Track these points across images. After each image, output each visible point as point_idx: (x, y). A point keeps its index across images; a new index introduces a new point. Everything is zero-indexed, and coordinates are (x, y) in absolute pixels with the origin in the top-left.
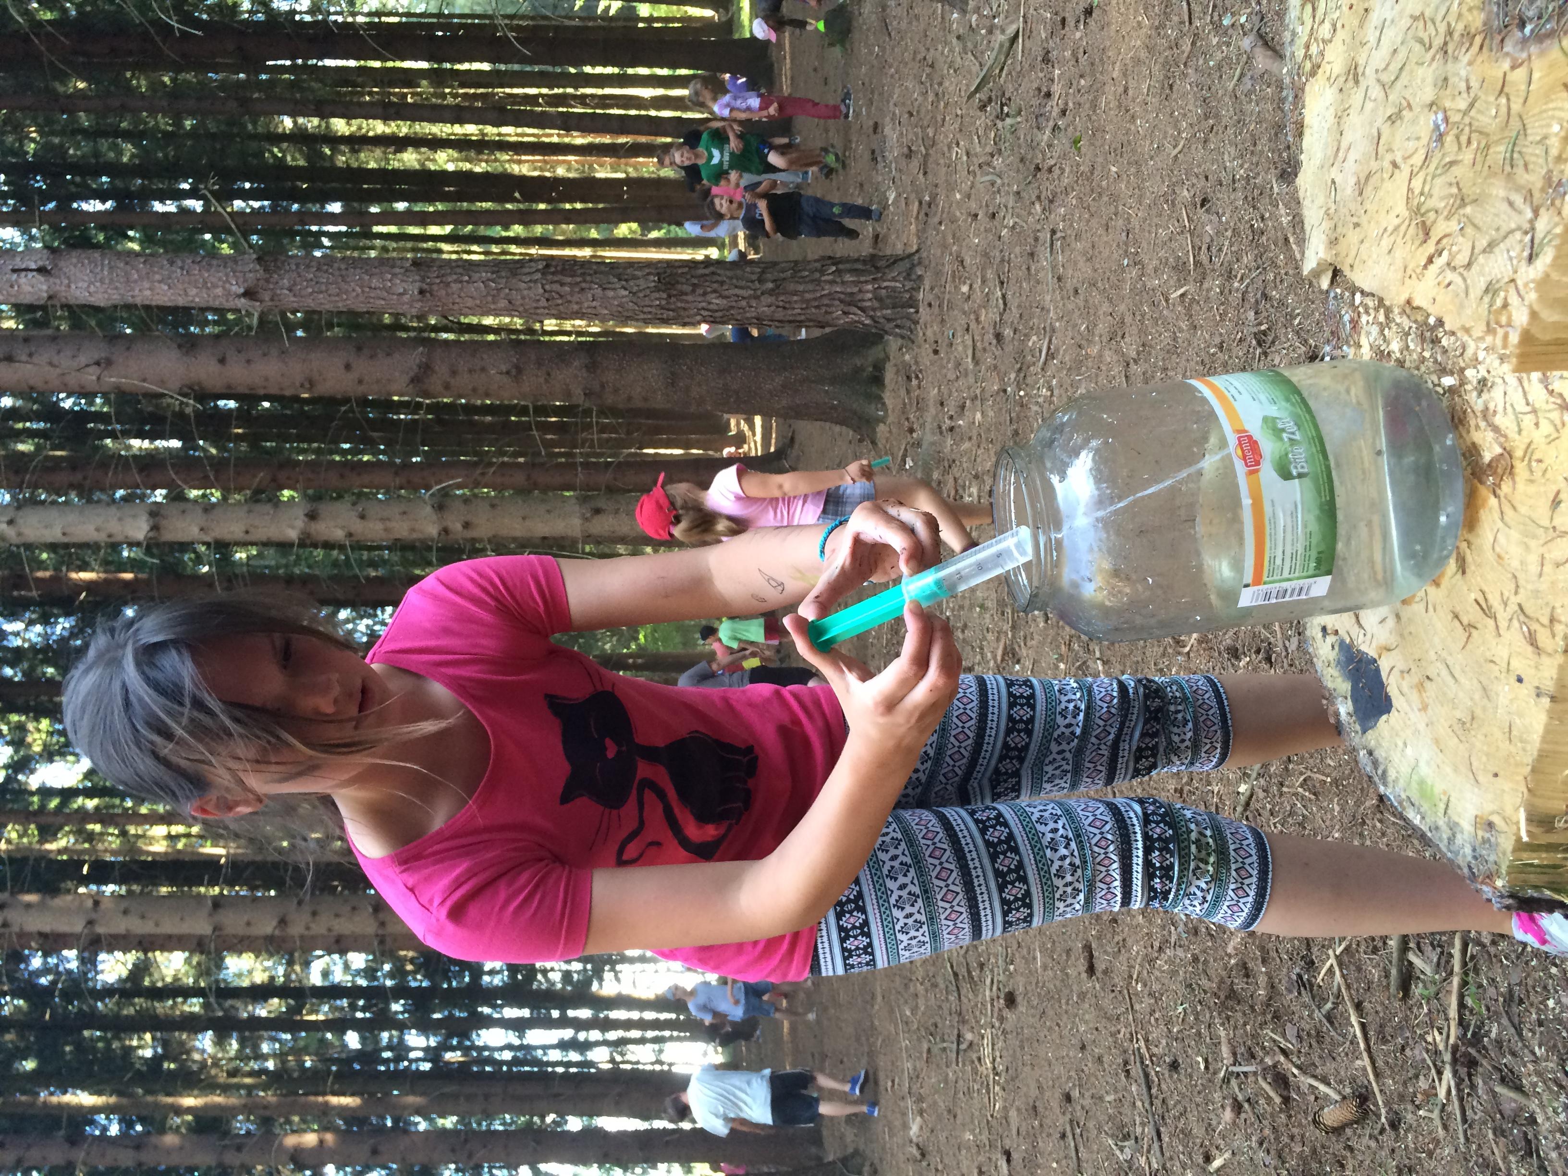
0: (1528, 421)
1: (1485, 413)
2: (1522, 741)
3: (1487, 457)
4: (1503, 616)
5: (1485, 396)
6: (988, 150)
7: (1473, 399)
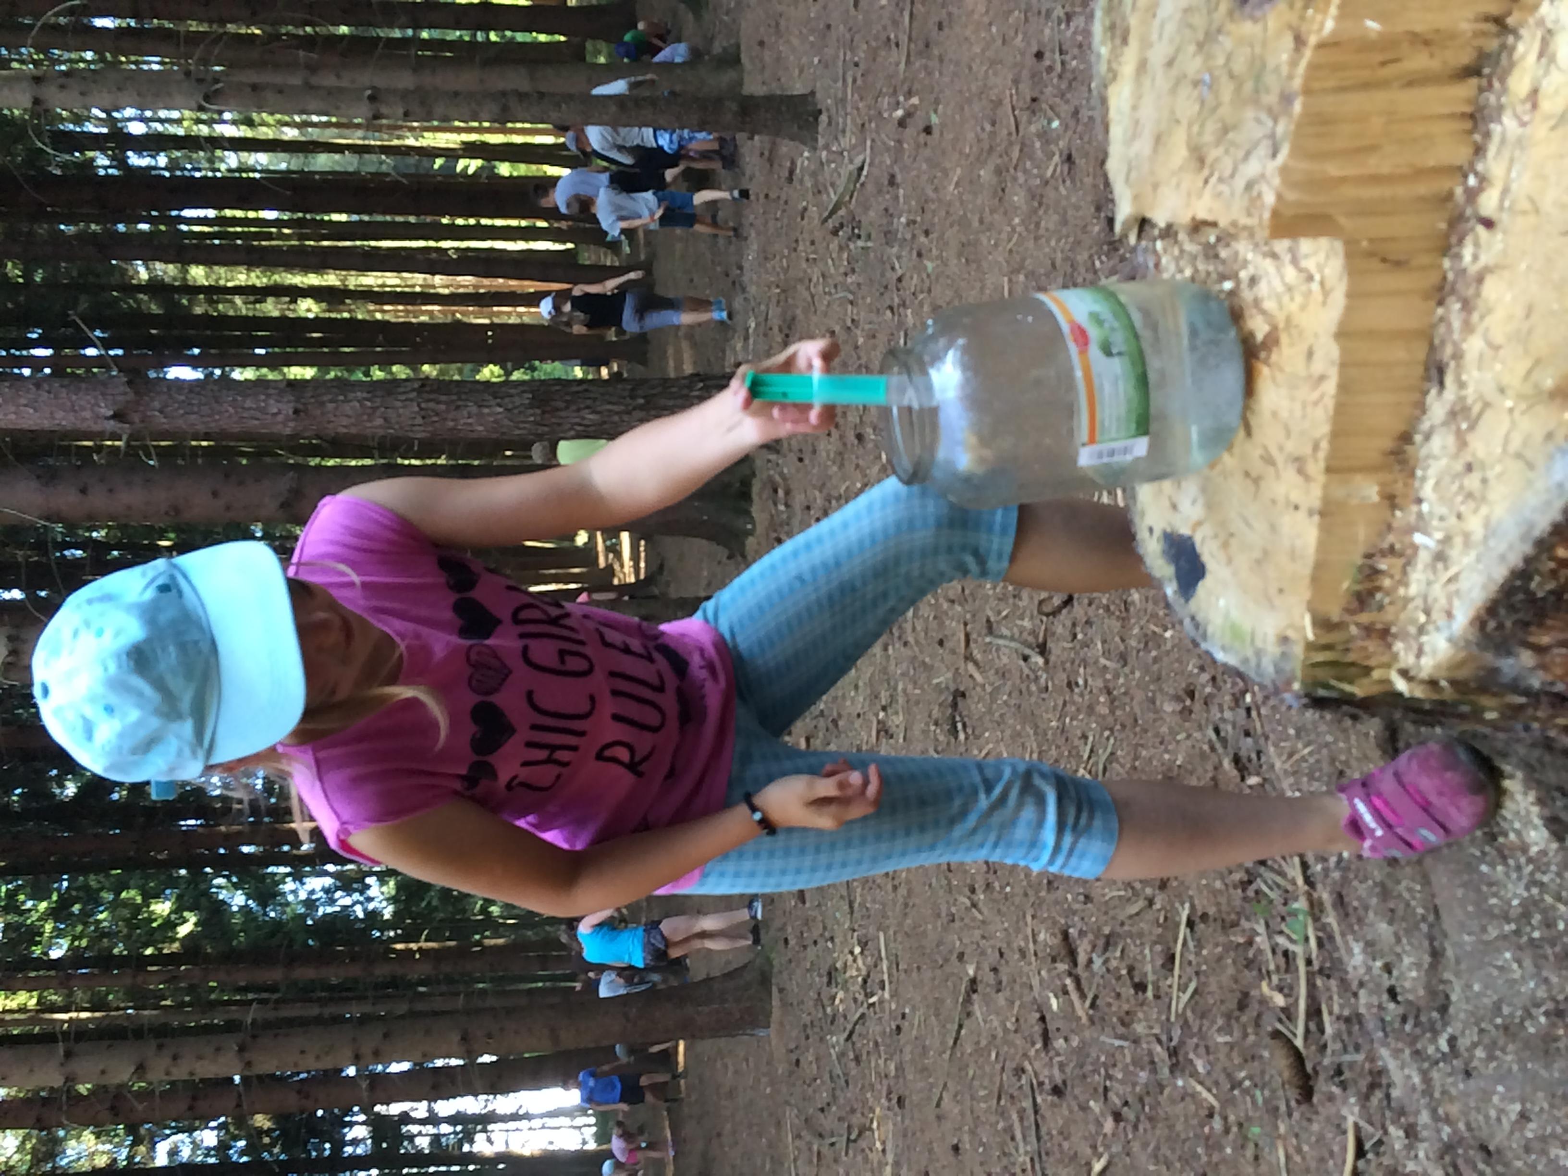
0: (1286, 299)
1: (1257, 302)
2: (1302, 558)
4: (1280, 460)
5: (1255, 289)
6: (842, 270)
7: (1247, 295)
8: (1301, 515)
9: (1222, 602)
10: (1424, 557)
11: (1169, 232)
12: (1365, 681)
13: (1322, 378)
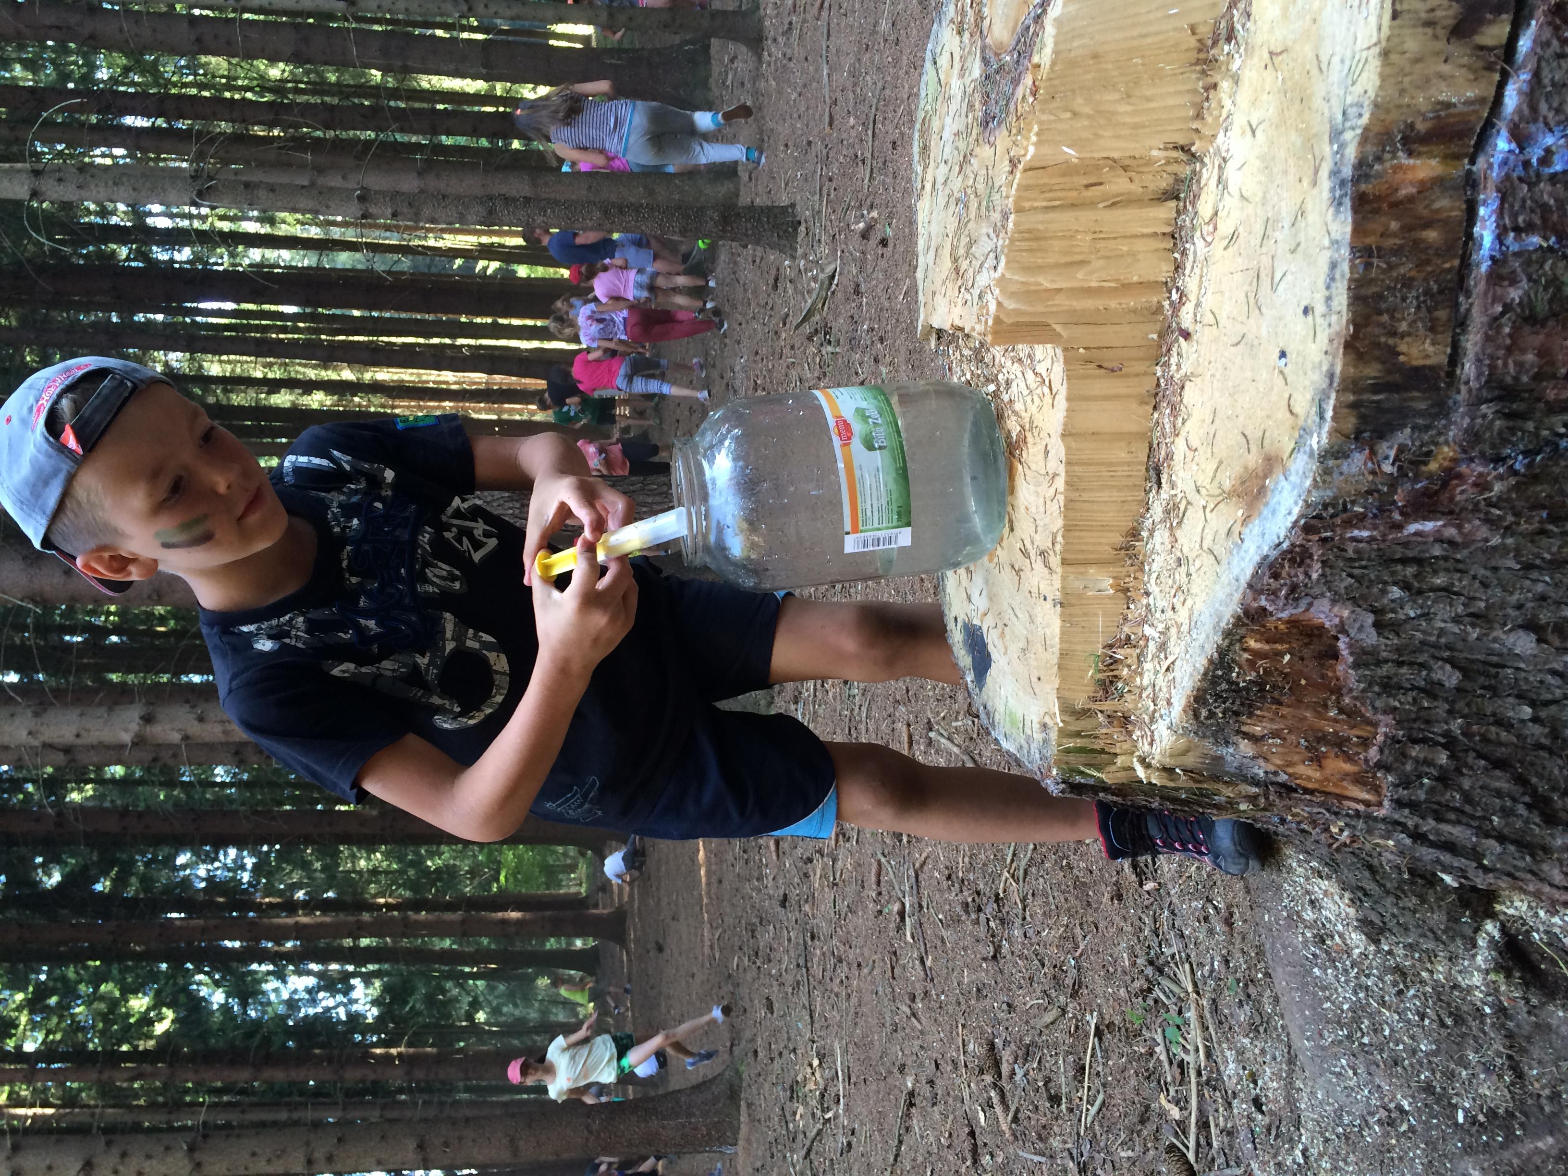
0: (1029, 399)
1: (1010, 404)
2: (1051, 646)
4: (1032, 554)
5: (1009, 392)
6: (816, 374)
7: (1005, 397)
8: (1049, 605)
9: (1003, 690)
10: (1152, 647)
11: (954, 338)
12: (1113, 768)
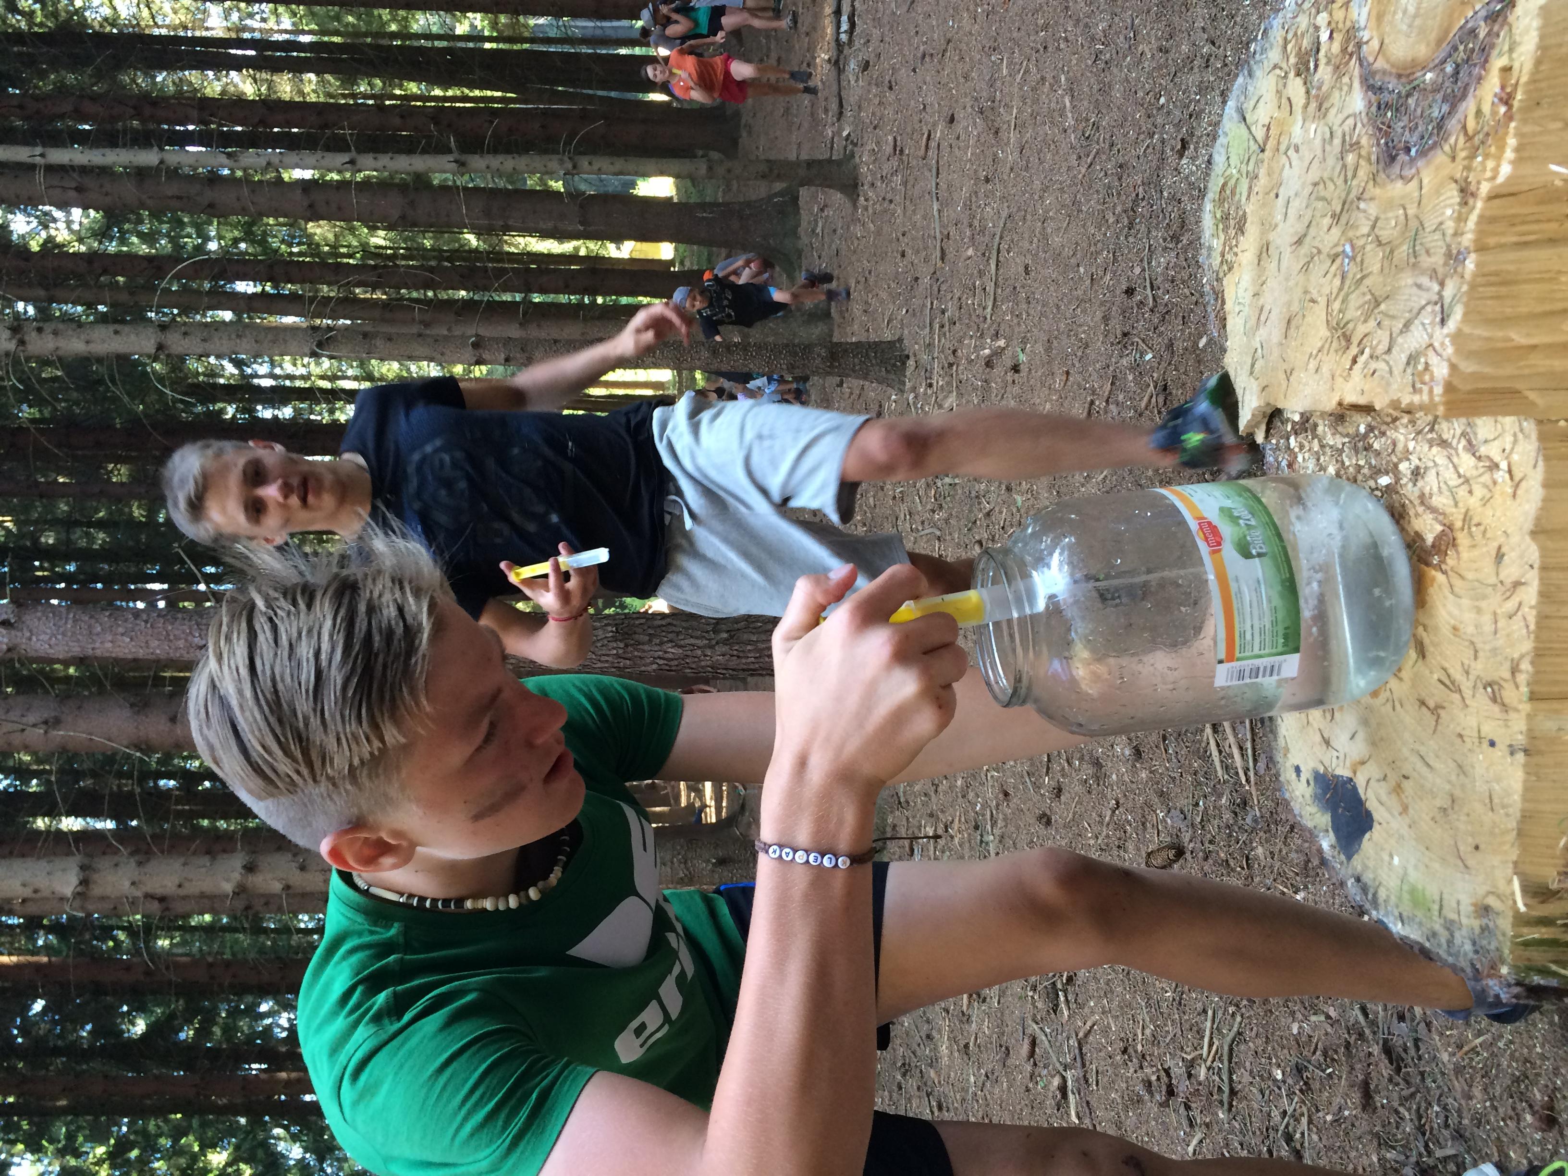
1: (1423, 499)
2: (1504, 807)
3: (1429, 539)
4: (1466, 686)
5: (1420, 484)
7: (1410, 491)
8: (1500, 752)
9: (1396, 860)
11: (1306, 425)
13: (1517, 584)
